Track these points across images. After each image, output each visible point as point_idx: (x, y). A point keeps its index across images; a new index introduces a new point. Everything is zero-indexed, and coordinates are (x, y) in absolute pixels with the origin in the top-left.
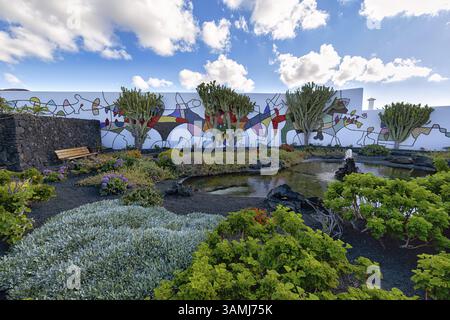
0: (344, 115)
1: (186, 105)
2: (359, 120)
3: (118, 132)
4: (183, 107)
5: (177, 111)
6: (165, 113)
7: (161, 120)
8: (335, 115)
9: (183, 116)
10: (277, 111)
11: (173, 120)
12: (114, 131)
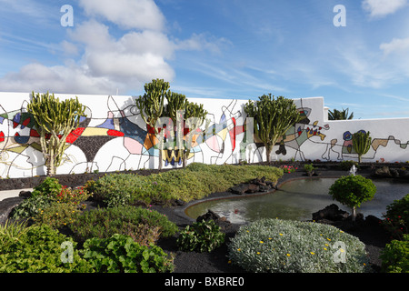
0: (306, 126)
1: (122, 112)
2: (321, 131)
4: (117, 115)
5: (109, 121)
6: (92, 124)
7: (87, 133)
8: (298, 125)
9: (117, 129)
10: (234, 120)
11: (104, 132)
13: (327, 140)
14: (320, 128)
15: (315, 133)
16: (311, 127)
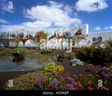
0: (81, 36)
1: (30, 34)
2: (85, 38)
3: (13, 42)
4: (29, 34)
5: (27, 36)
6: (24, 37)
7: (23, 39)
8: (78, 35)
9: (29, 37)
10: (58, 35)
11: (26, 38)
12: (12, 42)
13: (87, 41)
14: (85, 36)
15: (83, 38)
16: (82, 36)
